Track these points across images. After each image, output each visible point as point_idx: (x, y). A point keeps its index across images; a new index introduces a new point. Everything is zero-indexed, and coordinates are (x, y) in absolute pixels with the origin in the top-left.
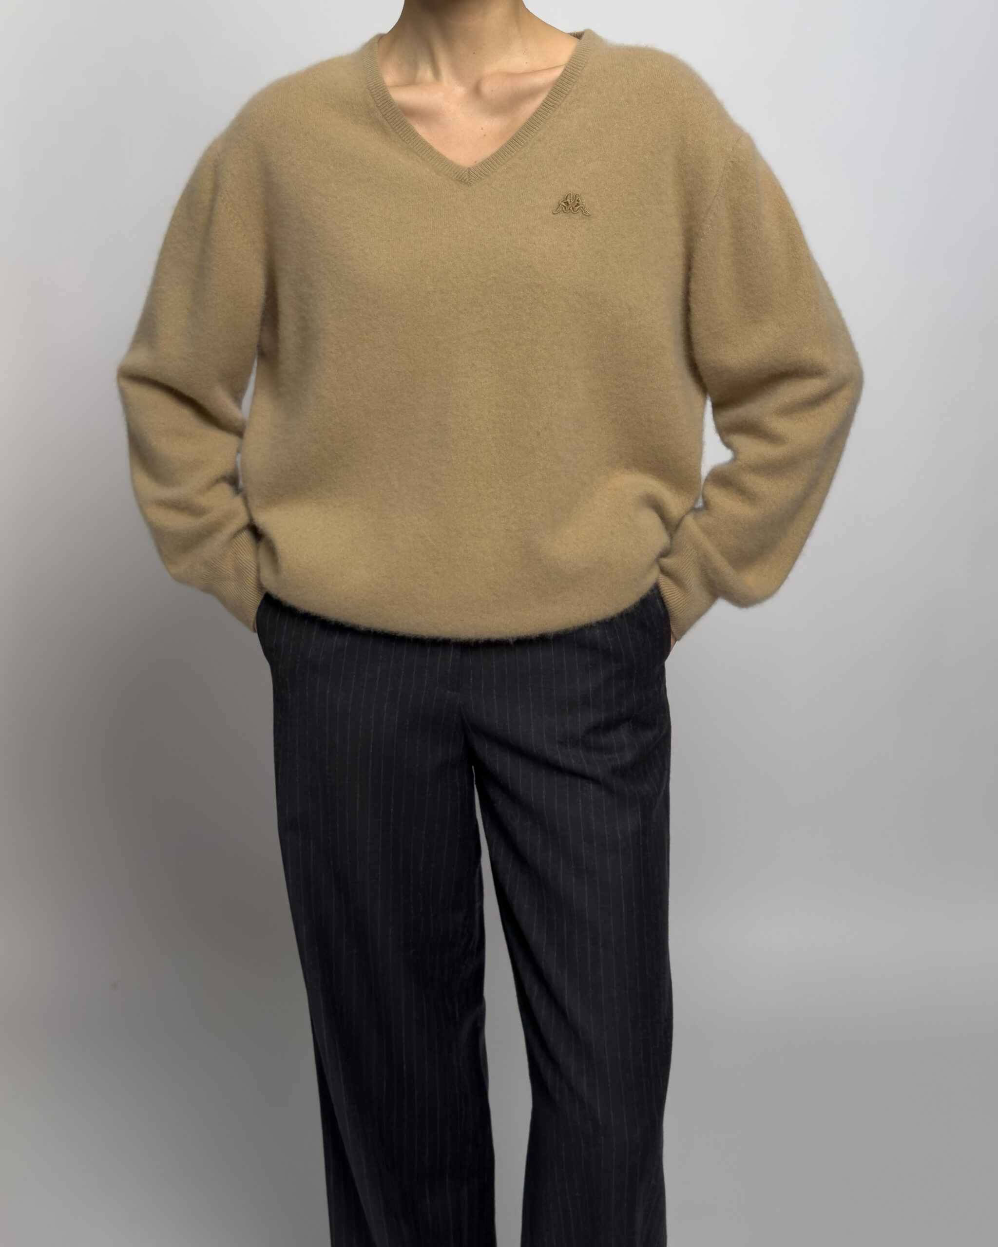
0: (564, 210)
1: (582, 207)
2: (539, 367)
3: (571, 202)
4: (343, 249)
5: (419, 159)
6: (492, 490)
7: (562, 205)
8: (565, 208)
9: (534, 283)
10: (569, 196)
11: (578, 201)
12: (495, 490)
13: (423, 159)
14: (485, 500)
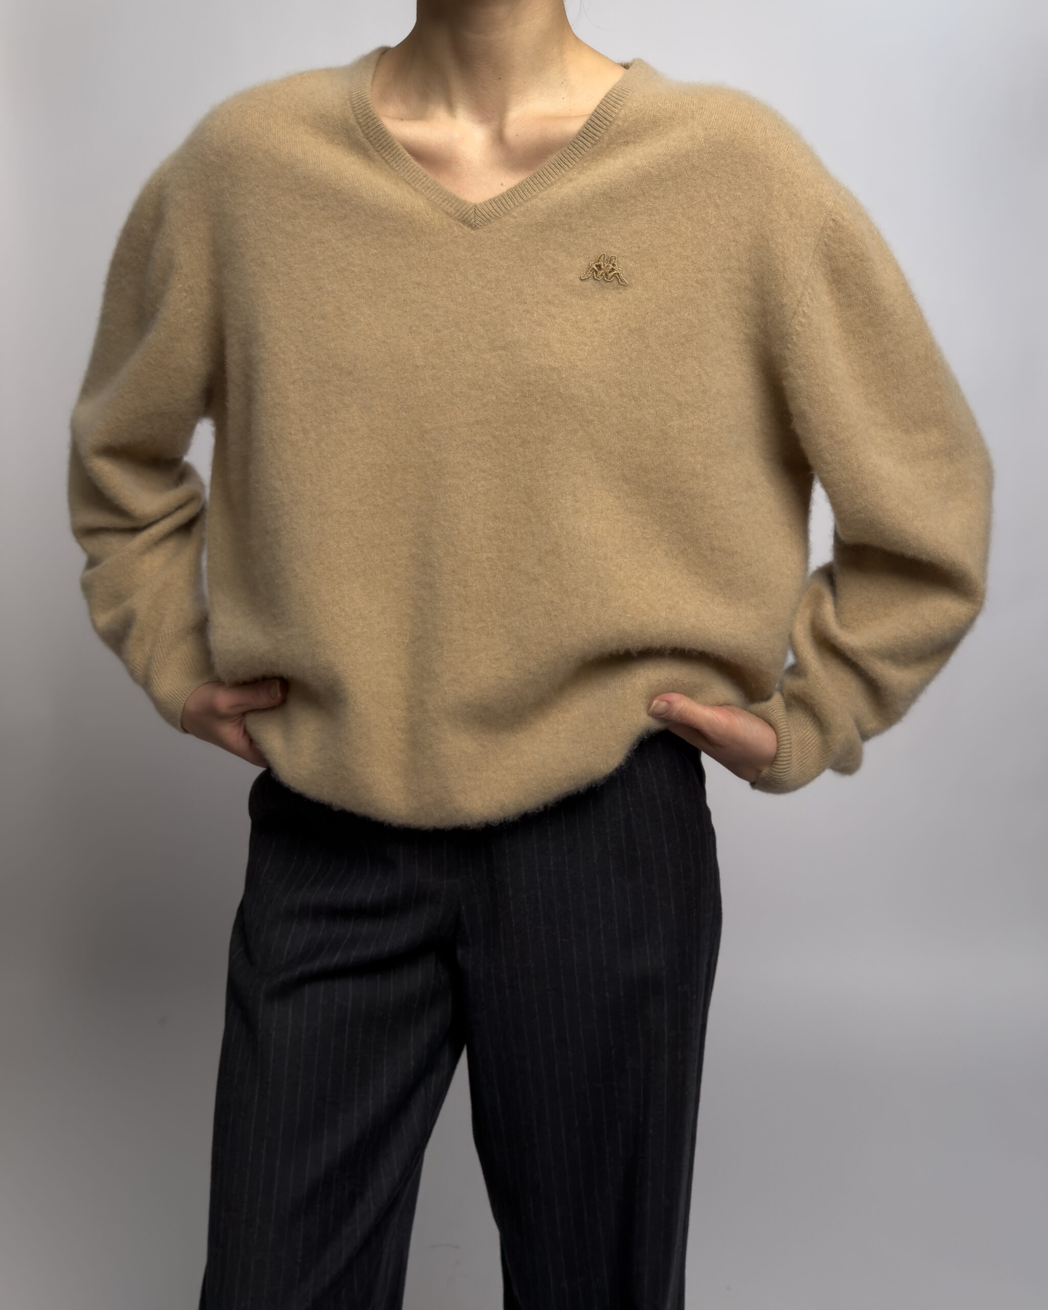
0: (595, 275)
1: (618, 274)
2: (550, 472)
3: (604, 265)
4: (314, 304)
5: (411, 190)
6: (482, 624)
7: (593, 269)
8: (597, 274)
9: (549, 365)
10: (602, 257)
11: (614, 265)
12: (486, 624)
13: (416, 190)
14: (472, 636)
